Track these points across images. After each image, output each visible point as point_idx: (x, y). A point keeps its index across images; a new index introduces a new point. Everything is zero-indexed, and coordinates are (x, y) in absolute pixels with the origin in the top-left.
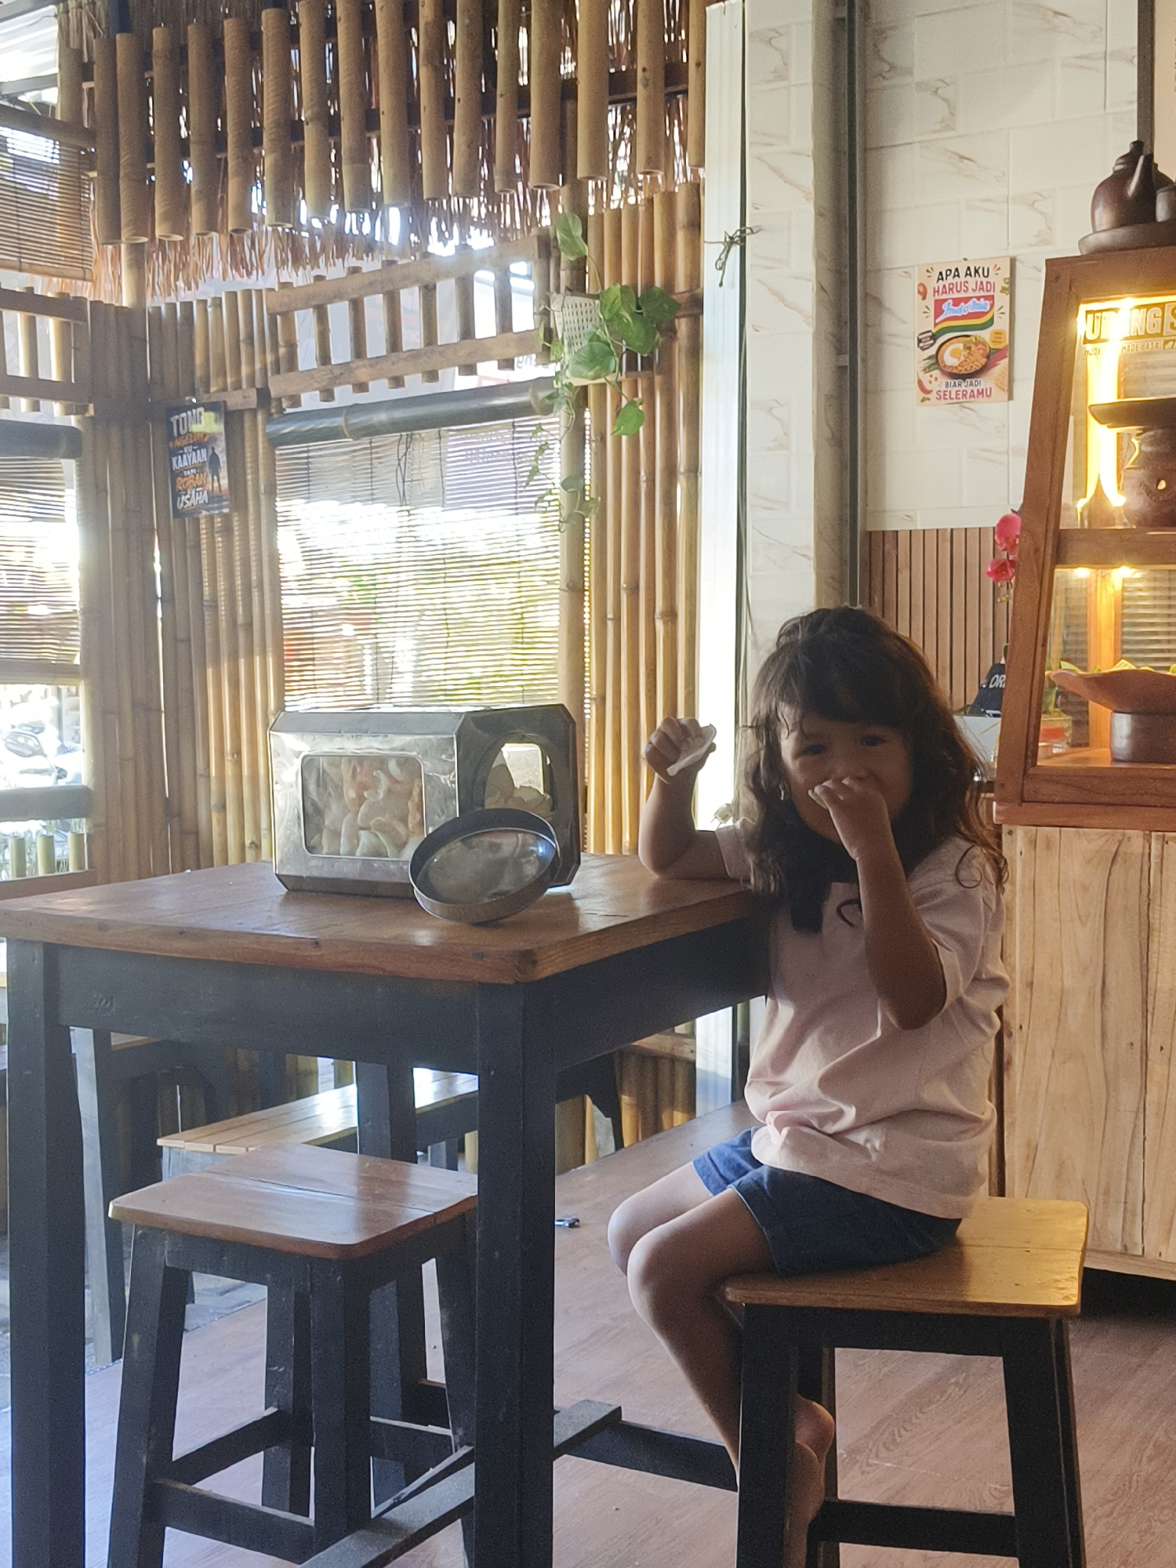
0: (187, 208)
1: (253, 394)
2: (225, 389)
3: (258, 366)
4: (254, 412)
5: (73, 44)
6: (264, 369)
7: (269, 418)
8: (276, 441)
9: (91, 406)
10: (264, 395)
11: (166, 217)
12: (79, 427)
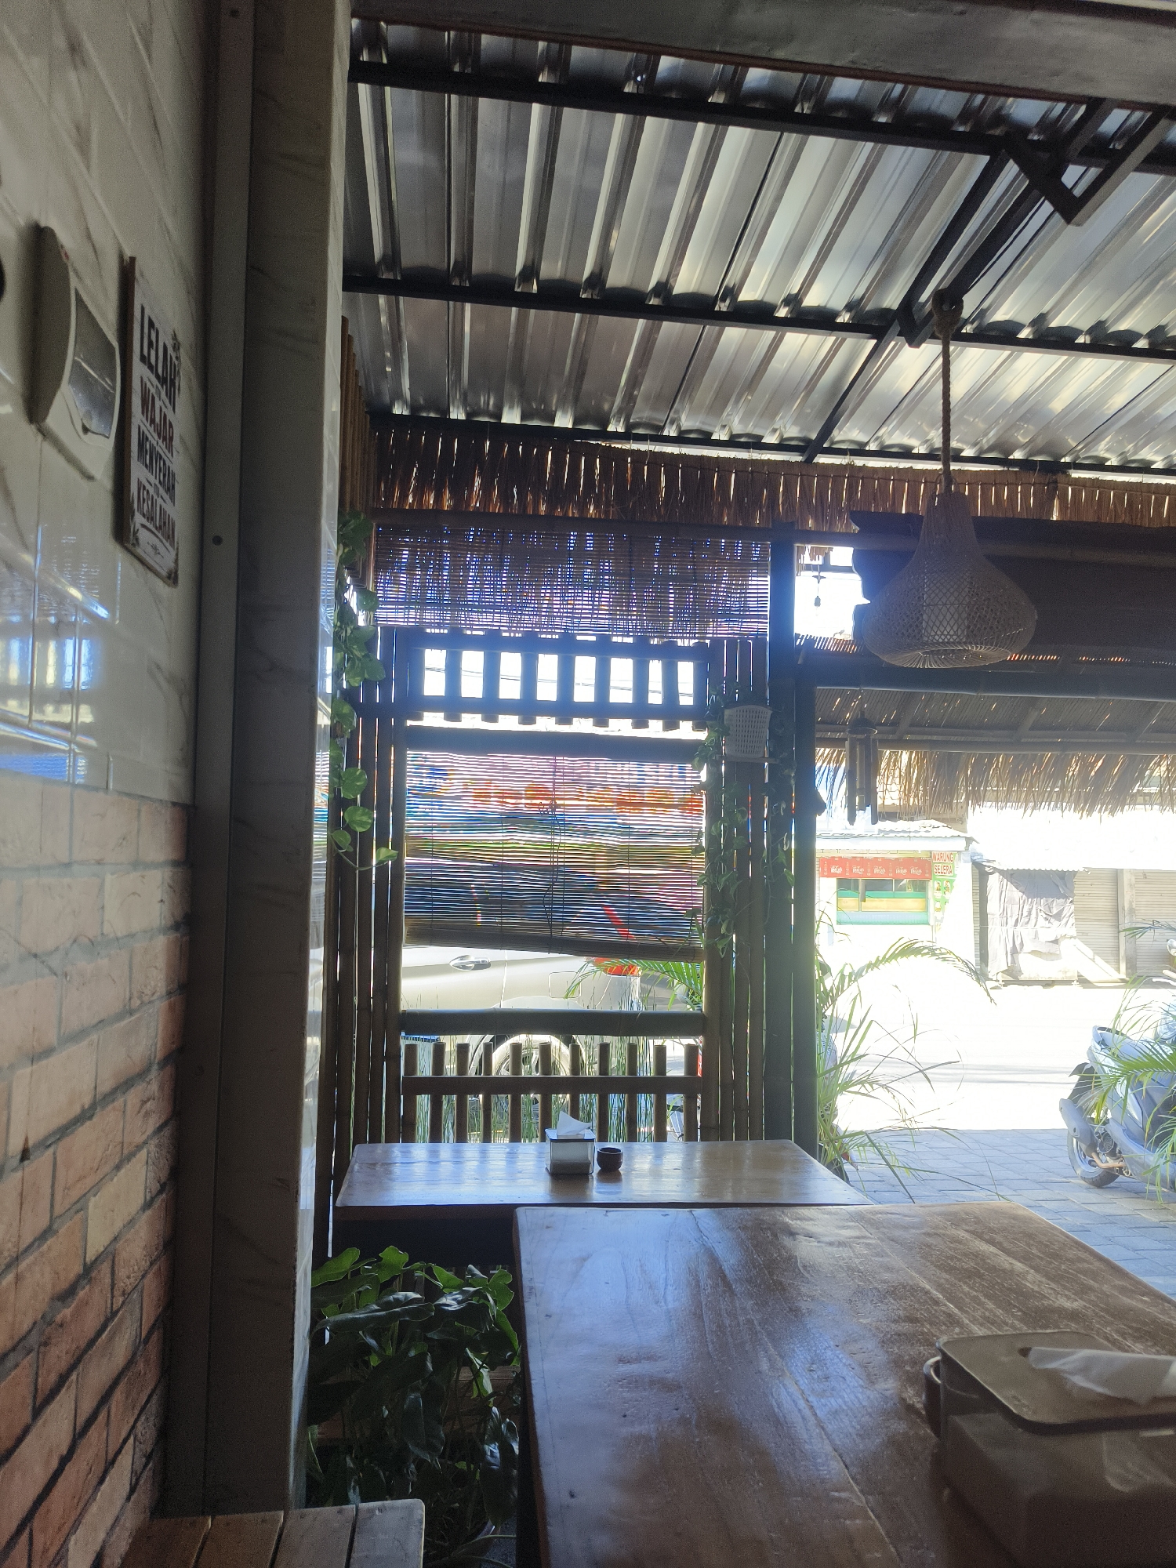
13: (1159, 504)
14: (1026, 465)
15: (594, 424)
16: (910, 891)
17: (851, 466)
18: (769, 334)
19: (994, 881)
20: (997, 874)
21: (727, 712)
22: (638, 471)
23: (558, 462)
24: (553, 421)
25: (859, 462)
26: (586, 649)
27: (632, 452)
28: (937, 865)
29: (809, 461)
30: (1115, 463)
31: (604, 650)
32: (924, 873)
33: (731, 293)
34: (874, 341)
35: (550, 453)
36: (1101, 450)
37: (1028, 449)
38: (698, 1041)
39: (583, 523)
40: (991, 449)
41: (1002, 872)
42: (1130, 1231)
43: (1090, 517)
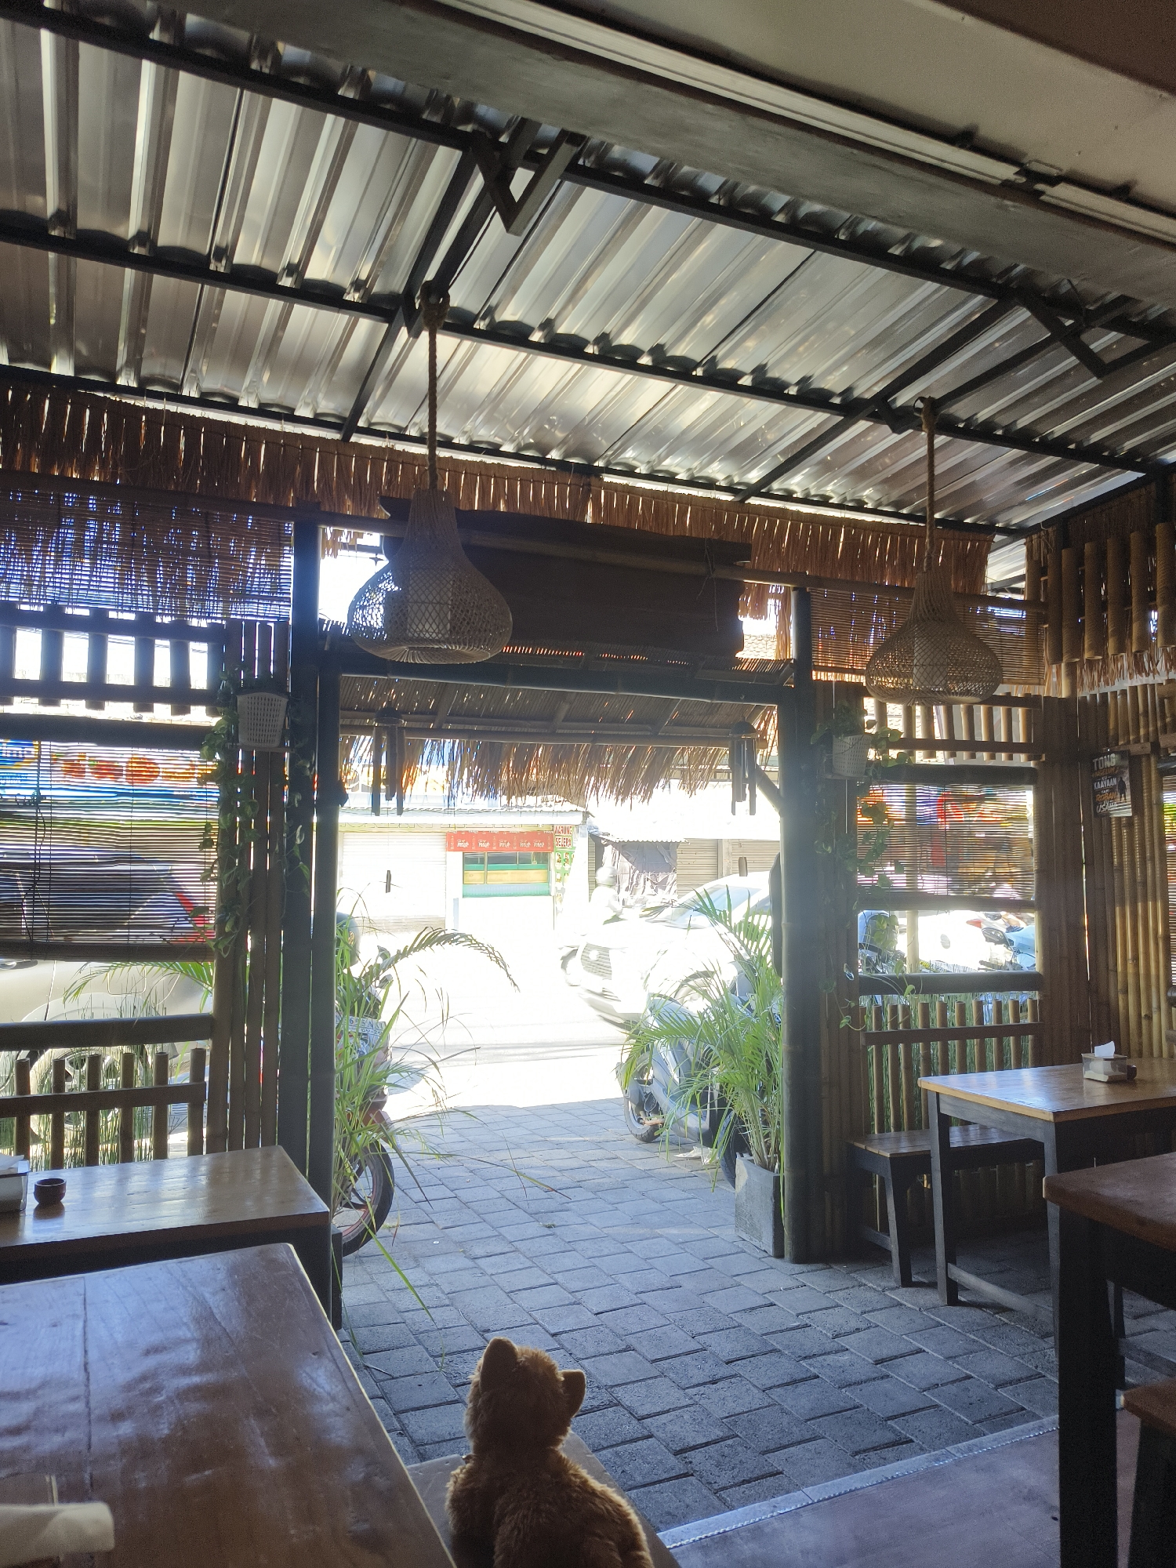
0: (1106, 640)
1: (1148, 746)
2: (1128, 742)
3: (1151, 729)
4: (1148, 756)
5: (1036, 558)
6: (1156, 730)
7: (1159, 760)
8: (1163, 773)
9: (1044, 755)
10: (1156, 746)
11: (1091, 647)
12: (1036, 767)
13: (683, 513)
14: (562, 465)
15: (101, 375)
16: (534, 863)
17: (392, 450)
18: (274, 305)
19: (608, 851)
20: (610, 847)
21: (240, 699)
22: (153, 434)
23: (57, 413)
24: (49, 366)
25: (400, 446)
26: (76, 624)
27: (146, 410)
28: (560, 839)
29: (346, 438)
30: (644, 472)
31: (99, 627)
32: (546, 845)
33: (224, 253)
34: (387, 325)
35: (47, 402)
36: (629, 455)
37: (563, 450)
38: (206, 1045)
39: (84, 487)
40: (528, 447)
41: (615, 845)
42: (664, 1183)
43: (620, 522)
